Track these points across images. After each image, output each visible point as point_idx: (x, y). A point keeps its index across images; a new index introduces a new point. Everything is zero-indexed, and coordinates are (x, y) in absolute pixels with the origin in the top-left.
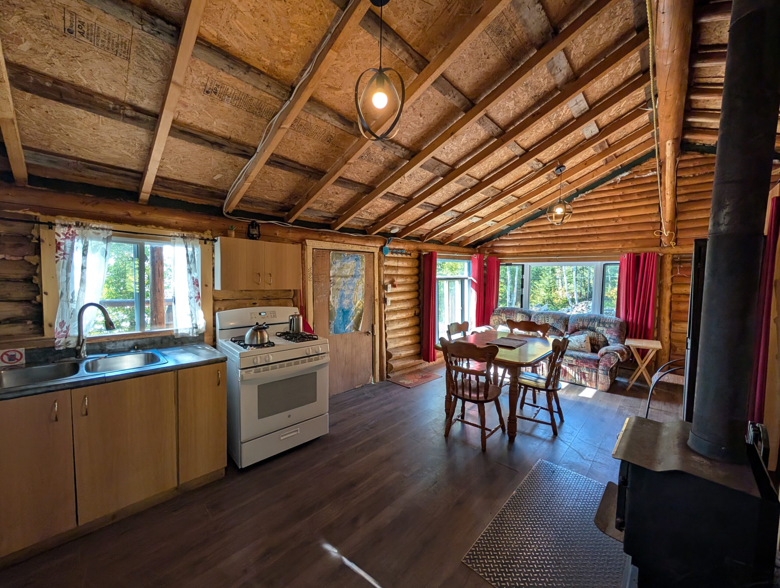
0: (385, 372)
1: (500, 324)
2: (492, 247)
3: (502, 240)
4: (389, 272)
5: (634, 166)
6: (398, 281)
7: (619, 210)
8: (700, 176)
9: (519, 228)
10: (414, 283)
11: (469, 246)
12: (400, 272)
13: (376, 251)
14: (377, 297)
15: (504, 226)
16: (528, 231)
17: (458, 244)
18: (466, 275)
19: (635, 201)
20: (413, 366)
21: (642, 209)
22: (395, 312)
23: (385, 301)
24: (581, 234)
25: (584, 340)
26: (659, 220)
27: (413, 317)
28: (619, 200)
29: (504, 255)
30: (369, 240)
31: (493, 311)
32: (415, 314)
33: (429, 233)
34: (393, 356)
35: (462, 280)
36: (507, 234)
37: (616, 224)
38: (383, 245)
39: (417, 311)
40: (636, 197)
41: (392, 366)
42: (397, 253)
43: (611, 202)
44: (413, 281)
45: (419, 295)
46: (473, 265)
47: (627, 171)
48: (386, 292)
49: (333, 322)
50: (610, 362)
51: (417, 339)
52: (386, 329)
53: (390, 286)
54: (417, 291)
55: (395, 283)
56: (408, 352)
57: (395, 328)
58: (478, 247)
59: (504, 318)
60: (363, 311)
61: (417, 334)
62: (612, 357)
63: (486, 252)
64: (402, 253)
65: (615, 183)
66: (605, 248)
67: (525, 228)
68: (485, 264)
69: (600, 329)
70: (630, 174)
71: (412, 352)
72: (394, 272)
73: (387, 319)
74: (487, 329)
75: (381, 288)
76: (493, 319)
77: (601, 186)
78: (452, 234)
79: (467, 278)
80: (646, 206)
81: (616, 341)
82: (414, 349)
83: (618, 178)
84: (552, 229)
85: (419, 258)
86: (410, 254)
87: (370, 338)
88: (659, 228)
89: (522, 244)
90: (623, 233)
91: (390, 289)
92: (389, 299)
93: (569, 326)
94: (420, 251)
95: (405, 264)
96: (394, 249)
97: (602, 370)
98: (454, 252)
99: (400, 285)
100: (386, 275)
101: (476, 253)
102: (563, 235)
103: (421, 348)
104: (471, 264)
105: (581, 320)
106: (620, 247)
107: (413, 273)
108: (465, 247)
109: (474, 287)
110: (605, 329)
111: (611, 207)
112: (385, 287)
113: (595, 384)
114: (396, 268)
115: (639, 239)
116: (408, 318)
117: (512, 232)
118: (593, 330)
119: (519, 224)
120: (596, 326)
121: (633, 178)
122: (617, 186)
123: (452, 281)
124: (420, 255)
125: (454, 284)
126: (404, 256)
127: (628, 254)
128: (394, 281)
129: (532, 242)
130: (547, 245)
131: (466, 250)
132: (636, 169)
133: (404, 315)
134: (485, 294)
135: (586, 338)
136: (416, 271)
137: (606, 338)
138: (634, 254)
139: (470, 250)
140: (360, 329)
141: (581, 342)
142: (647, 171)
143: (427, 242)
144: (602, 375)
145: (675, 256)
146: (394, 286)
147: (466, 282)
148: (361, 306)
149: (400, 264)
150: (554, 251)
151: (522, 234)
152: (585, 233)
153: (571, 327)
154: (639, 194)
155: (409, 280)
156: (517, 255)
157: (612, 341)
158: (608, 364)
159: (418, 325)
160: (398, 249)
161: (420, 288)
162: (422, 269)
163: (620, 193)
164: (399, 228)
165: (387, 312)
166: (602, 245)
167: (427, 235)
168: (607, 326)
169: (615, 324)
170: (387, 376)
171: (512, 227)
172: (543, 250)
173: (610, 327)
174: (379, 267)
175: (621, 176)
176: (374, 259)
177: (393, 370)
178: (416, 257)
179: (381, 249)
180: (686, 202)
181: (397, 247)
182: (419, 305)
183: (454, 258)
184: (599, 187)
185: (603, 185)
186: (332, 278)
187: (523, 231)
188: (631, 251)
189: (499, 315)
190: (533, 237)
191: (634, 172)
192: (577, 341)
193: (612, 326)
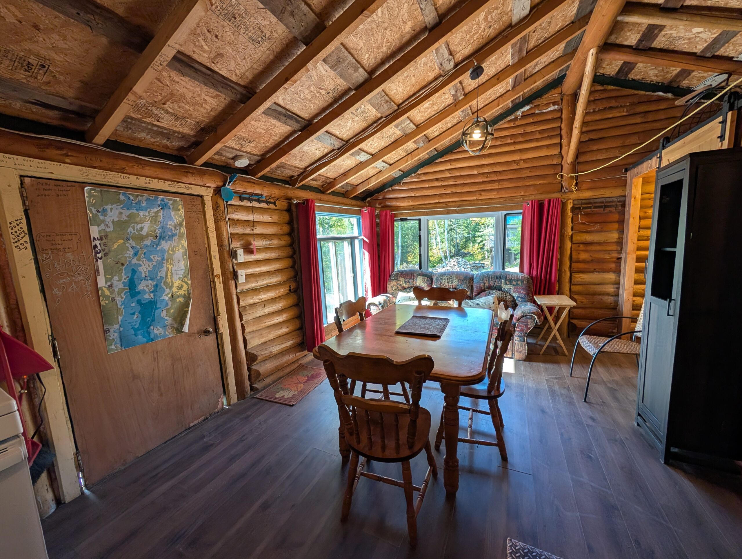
0: (247, 383)
1: (399, 290)
2: (384, 199)
3: (395, 190)
4: (239, 230)
5: (535, 99)
6: (258, 243)
7: (521, 151)
8: (600, 110)
9: (413, 175)
10: (285, 246)
11: (356, 198)
12: (258, 230)
13: (208, 195)
14: (217, 269)
15: (395, 173)
16: (424, 178)
17: (344, 194)
18: (355, 233)
19: (537, 140)
20: (293, 362)
21: (545, 150)
22: (256, 291)
23: (235, 276)
24: (481, 180)
25: (492, 301)
26: (560, 163)
27: (287, 294)
28: (521, 139)
29: (398, 208)
30: (187, 172)
31: (390, 276)
32: (290, 290)
33: (302, 173)
34: (259, 358)
35: (352, 240)
36: (400, 183)
37: (518, 167)
38: (221, 184)
39: (294, 286)
40: (538, 136)
41: (258, 373)
42: (250, 200)
43: (512, 141)
44: (283, 243)
45: (294, 263)
46: (364, 221)
47: (528, 104)
48: (234, 261)
49: (116, 327)
50: (527, 326)
51: (297, 324)
52: (241, 319)
53: (240, 252)
54: (292, 257)
55: (252, 247)
56: (284, 346)
57: (259, 315)
58: (368, 199)
59: (403, 282)
60: (189, 298)
61: (296, 318)
62: (529, 321)
63: (377, 205)
64: (259, 201)
65: (516, 119)
66: (507, 196)
67: (420, 175)
68: (377, 220)
69: (506, 287)
70: (532, 108)
71: (290, 343)
72: (248, 231)
73: (242, 304)
74: (385, 298)
75: (226, 255)
76: (391, 285)
77: (500, 123)
78: (335, 179)
79: (357, 238)
80: (548, 146)
81: (524, 300)
82: (292, 339)
83: (519, 113)
84: (450, 175)
85: (289, 210)
86: (274, 203)
87: (211, 339)
88: (560, 171)
89: (417, 195)
90: (525, 178)
91: (242, 257)
92: (242, 273)
93: (474, 287)
94: (289, 199)
95: (267, 218)
96: (244, 193)
97: (519, 336)
98: (338, 203)
99: (260, 250)
100: (233, 236)
101: (366, 207)
102: (462, 182)
103: (304, 335)
104: (361, 220)
105: (486, 278)
106: (522, 194)
107: (281, 232)
108: (352, 198)
109: (367, 248)
110: (512, 288)
111: (512, 148)
112: (233, 254)
113: (511, 353)
114: (253, 224)
115: (540, 184)
116: (280, 298)
117: (406, 180)
118: (499, 289)
119: (414, 170)
120: (503, 284)
121: (534, 113)
122: (518, 123)
123: (339, 242)
124: (290, 204)
125: (343, 246)
126: (263, 205)
127: (532, 201)
128: (250, 244)
129: (428, 191)
130: (446, 194)
131: (353, 202)
132: (537, 102)
133: (271, 294)
134: (379, 256)
135: (494, 299)
136: (286, 229)
137: (513, 297)
138: (538, 201)
139: (359, 203)
140: (186, 329)
141: (489, 305)
142: (547, 105)
143: (300, 188)
144: (519, 343)
145: (576, 202)
146: (249, 250)
147: (356, 242)
148: (185, 287)
149: (257, 217)
150: (453, 202)
151: (418, 181)
152: (486, 179)
153: (477, 287)
154: (540, 132)
155: (275, 242)
156: (413, 208)
157: (520, 299)
158: (525, 328)
159: (296, 305)
160: (253, 194)
161: (294, 253)
162: (295, 226)
163: (521, 131)
164: (250, 159)
165: (241, 292)
166: (503, 192)
167: (299, 176)
168: (514, 283)
169: (522, 281)
170: (252, 388)
171: (406, 174)
172: (442, 201)
173: (517, 284)
174: (216, 221)
175: (522, 110)
176: (204, 207)
177: (261, 377)
178: (285, 208)
179: (218, 191)
180: (586, 141)
181: (250, 191)
182: (295, 276)
183: (340, 211)
184: (499, 124)
185: (503, 122)
186: (97, 243)
187: (418, 178)
188: (532, 198)
189: (397, 280)
190: (430, 186)
191: (535, 106)
192: (485, 304)
193: (519, 283)
